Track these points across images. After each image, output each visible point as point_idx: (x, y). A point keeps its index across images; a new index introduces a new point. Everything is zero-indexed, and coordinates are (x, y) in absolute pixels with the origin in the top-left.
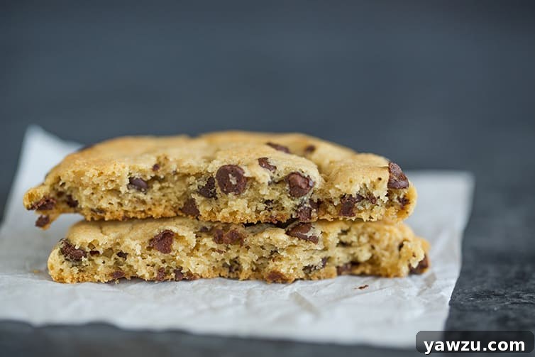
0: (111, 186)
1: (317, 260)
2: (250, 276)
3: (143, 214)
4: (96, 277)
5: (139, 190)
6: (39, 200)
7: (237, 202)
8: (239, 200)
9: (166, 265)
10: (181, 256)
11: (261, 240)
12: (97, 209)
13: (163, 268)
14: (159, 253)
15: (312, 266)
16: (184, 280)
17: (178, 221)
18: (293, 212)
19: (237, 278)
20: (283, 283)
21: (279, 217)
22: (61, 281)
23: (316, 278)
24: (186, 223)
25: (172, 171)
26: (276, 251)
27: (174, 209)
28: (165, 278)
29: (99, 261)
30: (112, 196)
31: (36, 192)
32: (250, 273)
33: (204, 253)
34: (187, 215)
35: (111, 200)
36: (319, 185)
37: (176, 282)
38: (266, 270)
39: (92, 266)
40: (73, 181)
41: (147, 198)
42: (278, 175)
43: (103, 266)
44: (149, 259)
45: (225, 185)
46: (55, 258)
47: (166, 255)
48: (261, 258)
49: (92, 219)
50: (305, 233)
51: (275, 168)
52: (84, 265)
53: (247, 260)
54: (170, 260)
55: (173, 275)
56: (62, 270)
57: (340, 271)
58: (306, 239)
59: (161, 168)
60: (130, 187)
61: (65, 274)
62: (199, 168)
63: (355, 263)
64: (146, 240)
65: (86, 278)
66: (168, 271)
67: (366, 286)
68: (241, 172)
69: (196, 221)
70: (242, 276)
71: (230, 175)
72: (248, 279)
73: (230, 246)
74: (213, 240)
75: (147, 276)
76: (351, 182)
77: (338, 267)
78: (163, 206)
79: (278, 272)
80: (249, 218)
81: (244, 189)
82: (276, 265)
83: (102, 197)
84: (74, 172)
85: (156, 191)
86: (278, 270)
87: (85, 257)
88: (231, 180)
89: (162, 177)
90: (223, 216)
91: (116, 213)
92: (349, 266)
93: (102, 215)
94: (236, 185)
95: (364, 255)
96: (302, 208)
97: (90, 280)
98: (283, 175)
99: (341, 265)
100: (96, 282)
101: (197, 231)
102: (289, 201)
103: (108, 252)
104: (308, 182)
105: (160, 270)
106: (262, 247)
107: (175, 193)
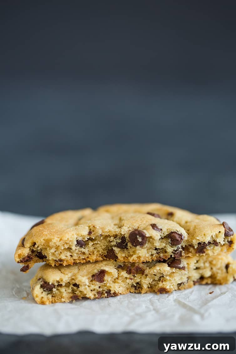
0: (66, 247)
1: (185, 280)
2: (147, 291)
3: (84, 260)
4: (63, 300)
5: (81, 247)
6: (24, 257)
7: (142, 251)
8: (143, 250)
9: (102, 290)
10: (110, 283)
11: (155, 271)
12: (59, 260)
13: (100, 291)
14: (98, 283)
15: (182, 283)
16: (112, 296)
17: (105, 263)
18: (172, 254)
19: (140, 293)
20: (166, 293)
21: (164, 257)
22: (42, 303)
23: (183, 289)
24: (109, 263)
25: (99, 235)
26: (163, 277)
27: (101, 256)
28: (102, 297)
29: (63, 290)
30: (67, 251)
31: (22, 253)
32: (148, 289)
33: (122, 280)
34: (109, 259)
35: (67, 254)
36: (187, 238)
37: (107, 299)
38: (157, 287)
39: (59, 293)
40: (44, 245)
41: (86, 250)
42: (164, 234)
43: (66, 292)
44: (93, 287)
45: (134, 242)
46: (38, 291)
47: (101, 284)
48: (154, 280)
49: (55, 265)
50: (179, 265)
51: (161, 230)
52: (55, 293)
53: (146, 282)
54: (103, 286)
55: (106, 294)
56: (42, 298)
57: (195, 283)
58: (180, 268)
59: (93, 233)
60: (77, 246)
61: (45, 299)
62: (115, 232)
63: (202, 278)
64: (90, 276)
65: (57, 301)
66: (103, 292)
67: (213, 292)
68: (144, 234)
69: (115, 262)
70: (143, 291)
71: (138, 236)
72: (146, 293)
73: (135, 275)
74: (127, 273)
75: (92, 297)
76: (204, 235)
77: (194, 281)
78: (96, 255)
79: (165, 288)
80: (147, 259)
81: (146, 243)
82: (163, 284)
83: (61, 253)
84: (44, 239)
85: (90, 246)
86: (164, 287)
87: (55, 288)
88: (138, 239)
89: (94, 238)
90: (133, 259)
91: (69, 261)
92: (199, 280)
93: (62, 263)
94: (141, 242)
95: (208, 273)
96: (178, 251)
97: (59, 301)
98: (166, 233)
99: (195, 280)
100: (62, 302)
101: (116, 268)
102: (170, 248)
103: (68, 285)
104: (181, 237)
105: (98, 293)
106: (155, 275)
107: (101, 246)
